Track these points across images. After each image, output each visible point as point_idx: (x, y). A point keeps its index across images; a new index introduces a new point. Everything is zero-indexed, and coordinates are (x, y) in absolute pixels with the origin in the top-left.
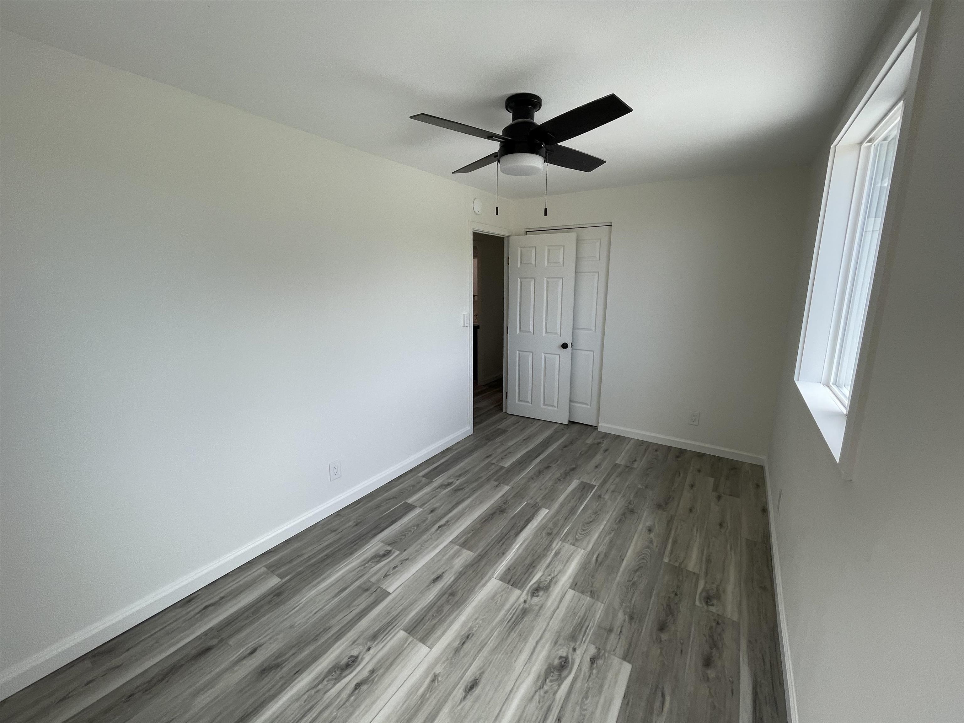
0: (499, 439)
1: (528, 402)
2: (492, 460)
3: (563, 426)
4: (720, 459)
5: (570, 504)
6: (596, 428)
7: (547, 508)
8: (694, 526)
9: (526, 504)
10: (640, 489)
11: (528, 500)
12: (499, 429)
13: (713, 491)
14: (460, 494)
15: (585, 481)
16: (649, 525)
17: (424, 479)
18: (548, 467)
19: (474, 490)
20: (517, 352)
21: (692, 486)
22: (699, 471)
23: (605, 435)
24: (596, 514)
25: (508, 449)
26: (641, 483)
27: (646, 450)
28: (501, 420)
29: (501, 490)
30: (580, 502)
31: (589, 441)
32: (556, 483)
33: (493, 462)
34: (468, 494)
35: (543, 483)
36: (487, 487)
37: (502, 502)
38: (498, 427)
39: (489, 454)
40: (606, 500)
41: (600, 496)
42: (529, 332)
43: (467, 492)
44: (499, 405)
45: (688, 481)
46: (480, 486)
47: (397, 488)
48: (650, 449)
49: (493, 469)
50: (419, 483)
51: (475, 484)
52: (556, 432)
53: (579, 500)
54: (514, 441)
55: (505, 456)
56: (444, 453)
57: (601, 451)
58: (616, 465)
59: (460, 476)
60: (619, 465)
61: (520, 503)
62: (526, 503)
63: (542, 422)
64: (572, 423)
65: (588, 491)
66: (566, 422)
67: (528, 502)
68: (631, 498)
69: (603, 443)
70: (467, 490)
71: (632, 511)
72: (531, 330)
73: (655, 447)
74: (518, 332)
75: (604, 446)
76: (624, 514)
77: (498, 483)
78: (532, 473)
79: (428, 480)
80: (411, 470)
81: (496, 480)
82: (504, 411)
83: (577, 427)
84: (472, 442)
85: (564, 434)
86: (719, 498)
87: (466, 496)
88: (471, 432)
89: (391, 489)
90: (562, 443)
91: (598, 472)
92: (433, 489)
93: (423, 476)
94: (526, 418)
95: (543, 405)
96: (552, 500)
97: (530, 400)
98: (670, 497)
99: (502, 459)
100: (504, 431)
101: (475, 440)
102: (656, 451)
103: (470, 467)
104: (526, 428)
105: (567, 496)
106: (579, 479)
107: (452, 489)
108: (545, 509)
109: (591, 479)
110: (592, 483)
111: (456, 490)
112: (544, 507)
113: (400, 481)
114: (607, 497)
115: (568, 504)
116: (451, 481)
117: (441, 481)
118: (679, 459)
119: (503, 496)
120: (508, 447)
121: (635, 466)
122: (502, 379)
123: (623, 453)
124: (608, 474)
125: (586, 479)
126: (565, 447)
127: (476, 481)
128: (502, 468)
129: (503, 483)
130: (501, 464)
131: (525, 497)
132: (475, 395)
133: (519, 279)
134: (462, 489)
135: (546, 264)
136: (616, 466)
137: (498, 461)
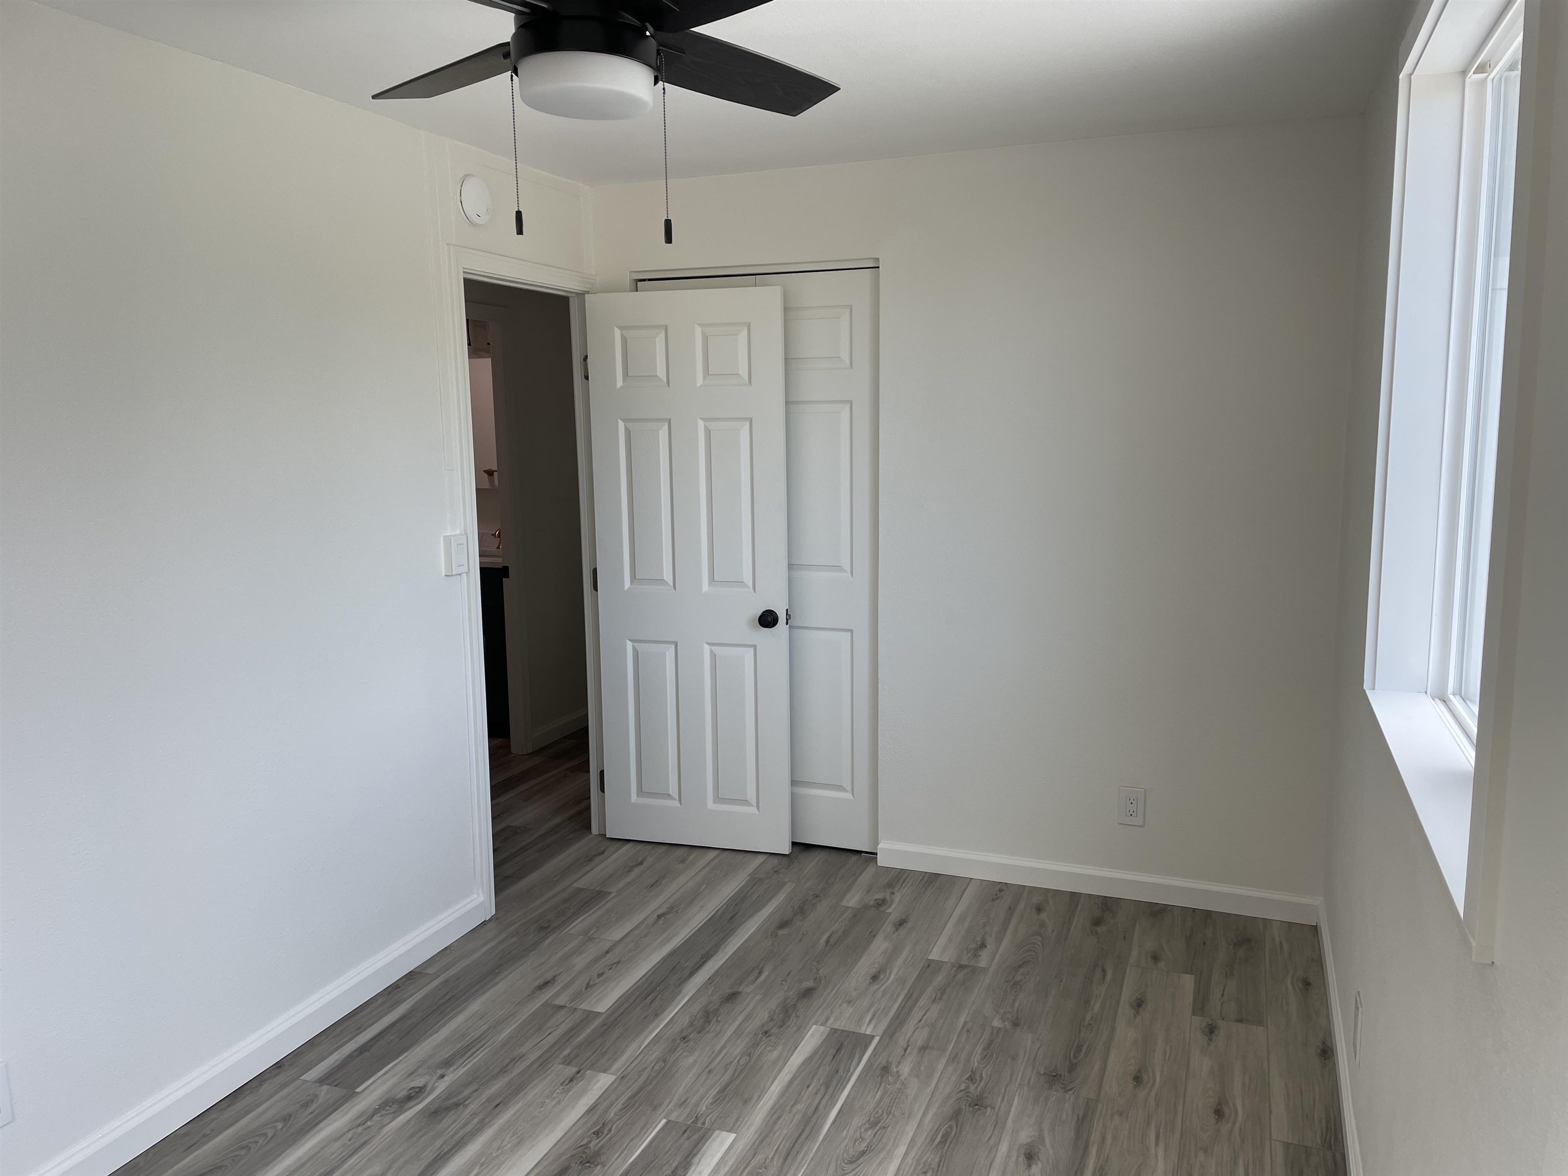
0: (579, 925)
1: (669, 796)
2: (558, 994)
3: (775, 861)
4: (1208, 915)
5: (799, 1107)
6: (872, 855)
7: (730, 1131)
8: (1148, 1123)
9: (667, 1123)
10: (999, 1029)
11: (671, 1111)
12: (580, 890)
13: (1194, 1013)
14: (451, 1124)
15: (841, 1025)
16: (1029, 1141)
17: (325, 1088)
18: (732, 997)
19: (498, 1104)
20: (629, 645)
21: (1139, 1004)
22: (1155, 958)
23: (898, 877)
24: (877, 1128)
25: (607, 952)
26: (1002, 1011)
27: (1011, 910)
28: (589, 858)
29: (584, 1092)
30: (827, 1097)
31: (853, 900)
32: (755, 1045)
33: (561, 1001)
34: (476, 1120)
35: (718, 1047)
36: (536, 1090)
37: (589, 1130)
38: (575, 885)
39: (548, 976)
40: (902, 1078)
41: (886, 1069)
42: (662, 581)
43: (474, 1115)
44: (580, 813)
45: (1127, 993)
46: (516, 1089)
47: (230, 1131)
48: (1022, 904)
49: (562, 1024)
50: (306, 1105)
51: (497, 1086)
52: (755, 881)
53: (827, 1088)
54: (628, 926)
55: (600, 975)
56: (394, 992)
57: (888, 927)
58: (929, 964)
59: (448, 1063)
60: (939, 964)
61: (645, 1128)
62: (664, 1121)
63: (713, 854)
64: (801, 847)
65: (851, 1057)
66: (786, 849)
67: (673, 1117)
68: (975, 1061)
69: (892, 901)
70: (473, 1107)
71: (978, 1104)
72: (668, 576)
73: (1036, 899)
74: (627, 585)
75: (894, 911)
76: (956, 1115)
77: (575, 1070)
78: (685, 1020)
79: (338, 1092)
80: (279, 1065)
81: (567, 1062)
82: (595, 830)
83: (813, 862)
84: (492, 944)
85: (781, 885)
86: (1211, 1030)
87: (468, 1128)
88: (490, 911)
89: (207, 1138)
90: (772, 915)
91: (880, 994)
92: (357, 1118)
93: (322, 1081)
94: (664, 848)
95: (714, 802)
96: (746, 1102)
97: (673, 790)
98: (1083, 1046)
99: (588, 986)
100: (596, 896)
101: (503, 936)
102: (1039, 909)
103: (485, 1027)
104: (664, 877)
105: (791, 1082)
106: (823, 1024)
107: (422, 1111)
108: (724, 1133)
109: (859, 1021)
110: (862, 1031)
111: (436, 1113)
112: (721, 1128)
113: (239, 1106)
114: (906, 1069)
115: (793, 1106)
116: (418, 1082)
117: (385, 1087)
118: (1100, 929)
119: (591, 1110)
120: (609, 945)
121: (984, 959)
122: (584, 732)
123: (950, 925)
124: (909, 996)
125: (844, 1020)
126: (783, 925)
127: (503, 1070)
128: (590, 1016)
129: (591, 1067)
130: (584, 1006)
131: (661, 1105)
132: (497, 790)
133: (621, 425)
134: (457, 1105)
135: (700, 381)
136: (931, 967)
137: (578, 996)
